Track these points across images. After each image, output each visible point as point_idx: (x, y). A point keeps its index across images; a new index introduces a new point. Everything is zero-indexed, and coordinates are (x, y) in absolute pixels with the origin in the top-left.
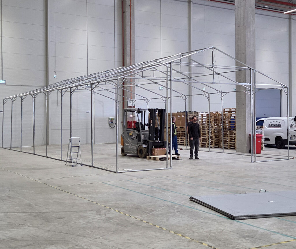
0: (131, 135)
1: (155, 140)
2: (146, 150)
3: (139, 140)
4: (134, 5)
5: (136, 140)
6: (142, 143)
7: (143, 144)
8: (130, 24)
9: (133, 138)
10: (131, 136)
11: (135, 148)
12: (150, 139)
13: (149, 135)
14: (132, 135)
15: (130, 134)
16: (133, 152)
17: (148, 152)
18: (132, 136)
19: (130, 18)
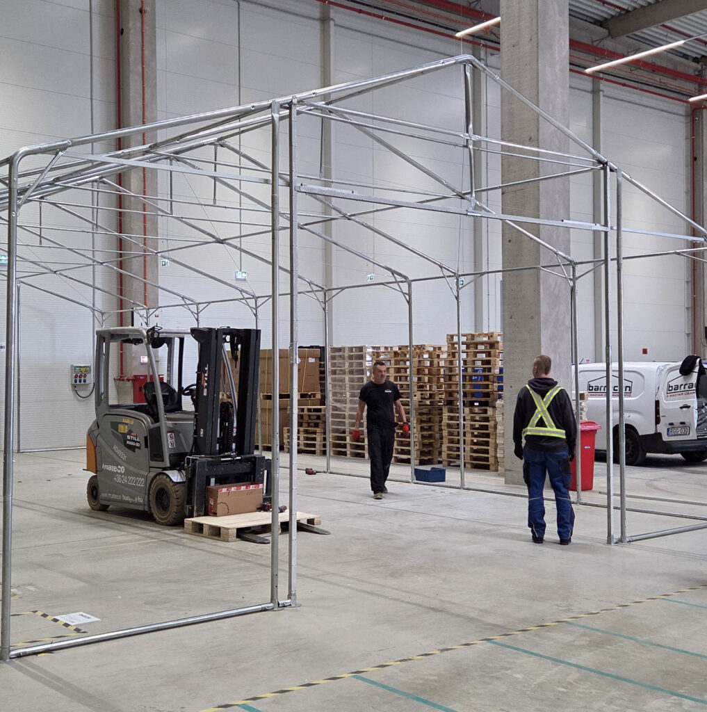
0: (126, 431)
1: (221, 451)
2: (182, 491)
3: (157, 454)
4: (153, 8)
5: (145, 452)
6: (168, 465)
7: (172, 468)
8: (143, 68)
9: (132, 444)
10: (124, 435)
11: (141, 483)
12: (198, 447)
13: (196, 432)
14: (130, 433)
15: (123, 429)
16: (130, 500)
17: (190, 502)
18: (128, 437)
19: (143, 50)
